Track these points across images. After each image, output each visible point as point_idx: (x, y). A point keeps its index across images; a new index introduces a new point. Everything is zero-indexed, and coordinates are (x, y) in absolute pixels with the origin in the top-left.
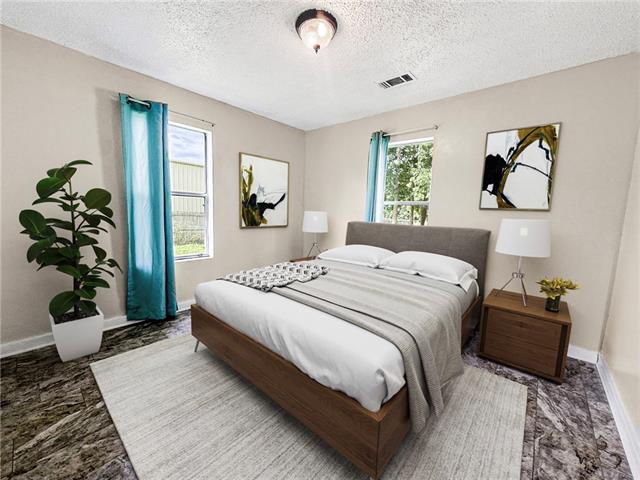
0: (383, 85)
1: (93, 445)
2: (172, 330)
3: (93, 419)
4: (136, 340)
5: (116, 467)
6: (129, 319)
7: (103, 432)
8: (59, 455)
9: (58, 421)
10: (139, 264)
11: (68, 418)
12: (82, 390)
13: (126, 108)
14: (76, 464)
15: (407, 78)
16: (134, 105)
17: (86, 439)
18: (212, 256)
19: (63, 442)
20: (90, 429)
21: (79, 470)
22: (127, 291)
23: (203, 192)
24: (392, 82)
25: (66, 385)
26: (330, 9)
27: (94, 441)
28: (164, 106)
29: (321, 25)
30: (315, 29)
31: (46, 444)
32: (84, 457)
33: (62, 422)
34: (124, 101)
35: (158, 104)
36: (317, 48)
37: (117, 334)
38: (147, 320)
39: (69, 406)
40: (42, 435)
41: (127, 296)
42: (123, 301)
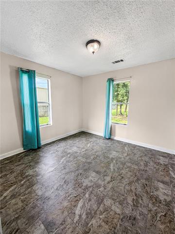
0: (113, 63)
1: (24, 197)
2: (40, 152)
3: (22, 187)
4: (29, 157)
5: (35, 204)
6: (24, 149)
7: (27, 192)
8: (13, 201)
9: (9, 189)
10: (27, 129)
11: (13, 188)
12: (14, 177)
13: (20, 72)
14: (20, 204)
15: (122, 60)
16: (23, 71)
17: (21, 195)
18: (51, 124)
19: (13, 196)
20: (22, 191)
21: (22, 206)
22: (23, 139)
23: (47, 101)
24: (116, 62)
25: (8, 176)
26: (98, 39)
27: (25, 195)
28: (34, 71)
29: (96, 45)
30: (93, 46)
31: (8, 198)
32: (22, 201)
33: (10, 189)
34: (20, 70)
35: (32, 70)
36: (93, 52)
37: (21, 155)
38: (31, 150)
39: (12, 183)
40: (5, 194)
41: (23, 141)
42: (22, 143)
